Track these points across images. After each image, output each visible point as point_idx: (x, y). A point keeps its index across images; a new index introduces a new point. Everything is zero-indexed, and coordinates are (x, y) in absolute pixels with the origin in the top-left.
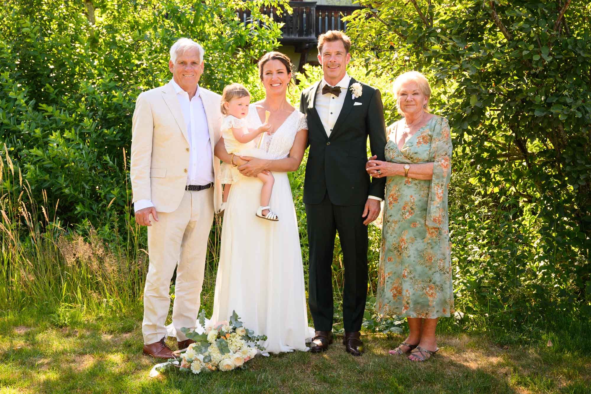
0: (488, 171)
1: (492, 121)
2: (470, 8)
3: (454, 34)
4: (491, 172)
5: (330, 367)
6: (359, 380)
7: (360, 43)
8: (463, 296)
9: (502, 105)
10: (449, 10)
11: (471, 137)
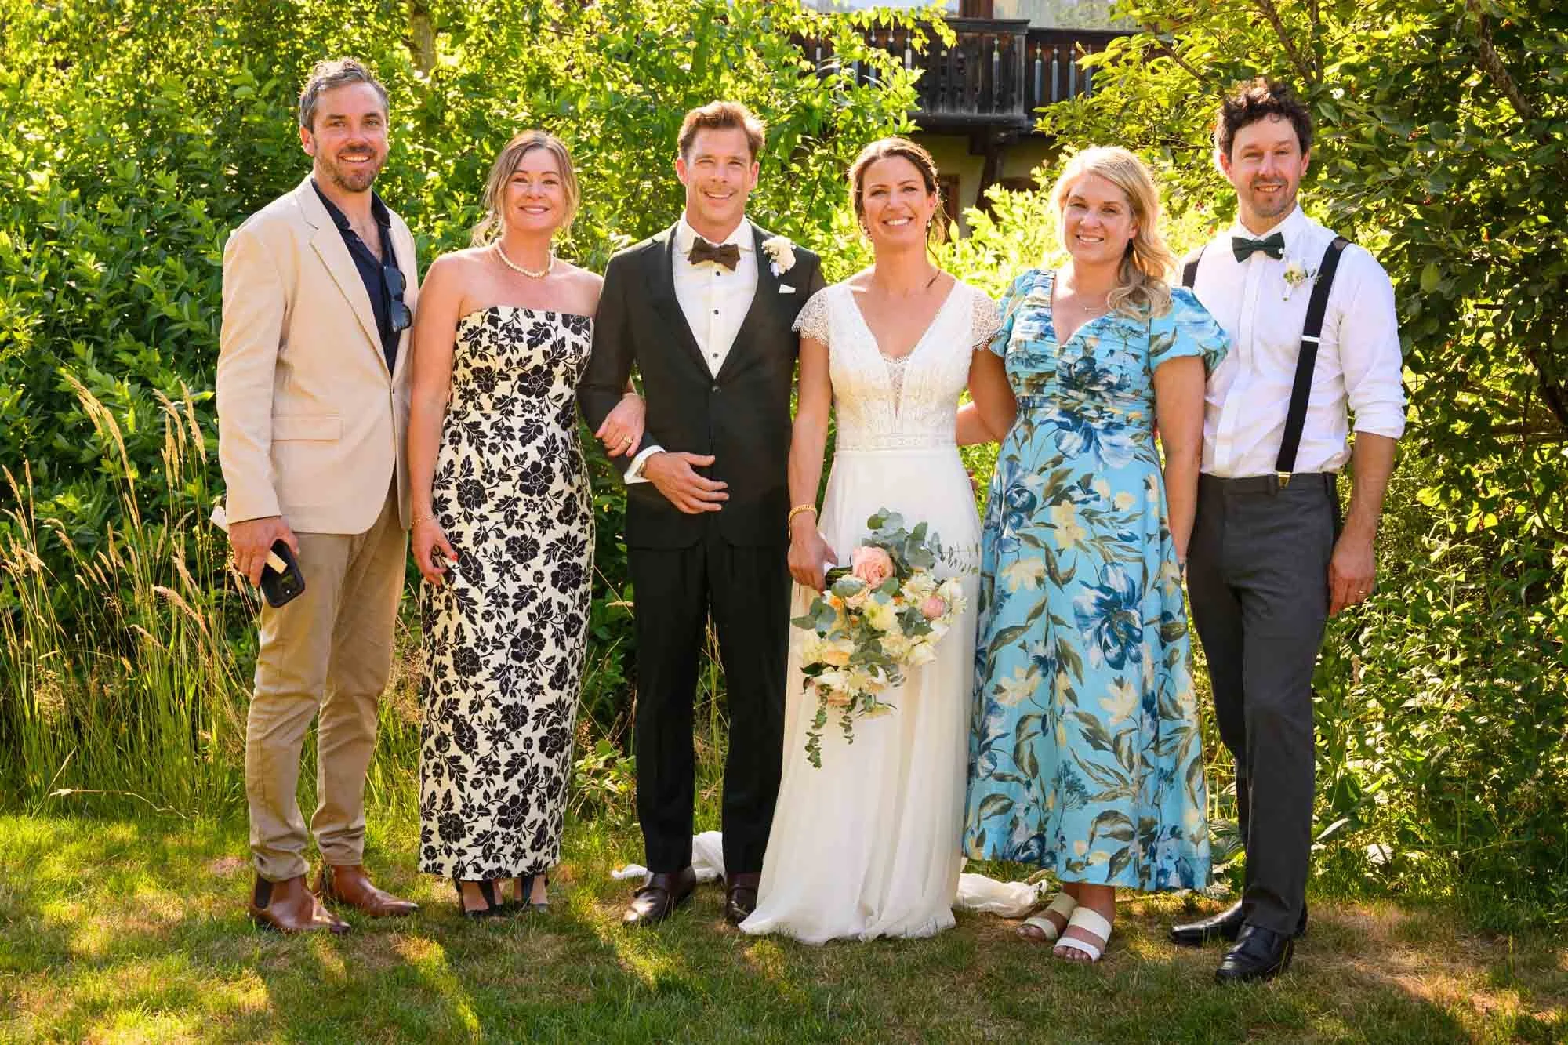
0: (1468, 470)
1: (1479, 336)
2: (1423, 32)
3: (1381, 103)
4: (1476, 473)
5: (1029, 979)
6: (1102, 1015)
7: (1128, 127)
8: (1391, 802)
9: (1506, 292)
10: (1367, 37)
11: (1422, 378)
